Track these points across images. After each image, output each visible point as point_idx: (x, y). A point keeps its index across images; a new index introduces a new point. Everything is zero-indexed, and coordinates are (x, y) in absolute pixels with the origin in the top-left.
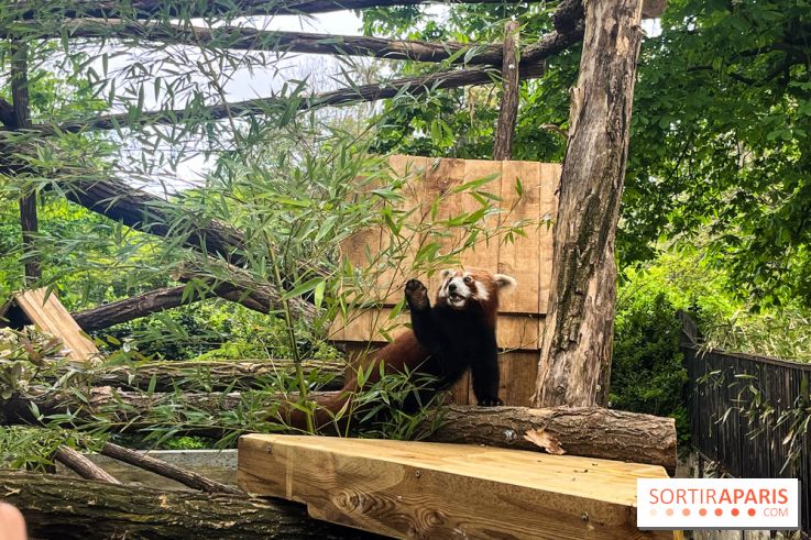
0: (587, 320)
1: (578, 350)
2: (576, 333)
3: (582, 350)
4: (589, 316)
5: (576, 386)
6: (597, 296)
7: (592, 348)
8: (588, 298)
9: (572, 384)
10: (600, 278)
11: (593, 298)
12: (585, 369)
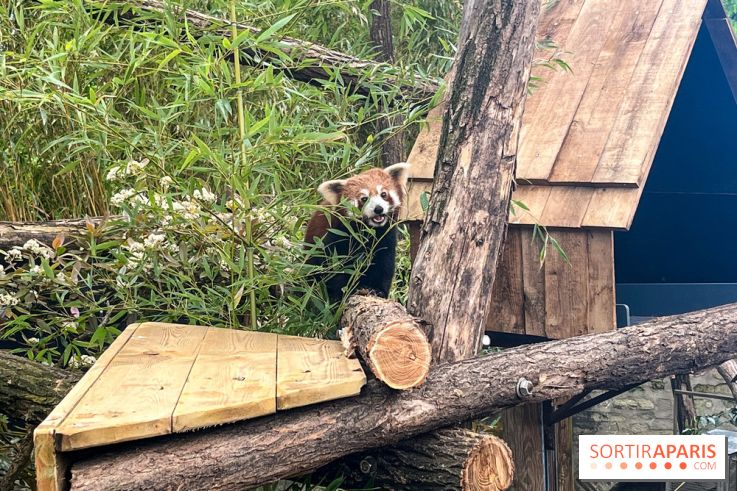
0: (456, 194)
1: (442, 234)
2: (440, 212)
3: (446, 233)
4: (459, 191)
5: (435, 275)
6: (471, 166)
7: (461, 229)
8: (458, 168)
9: (430, 275)
10: (477, 144)
11: (466, 169)
12: (449, 255)
